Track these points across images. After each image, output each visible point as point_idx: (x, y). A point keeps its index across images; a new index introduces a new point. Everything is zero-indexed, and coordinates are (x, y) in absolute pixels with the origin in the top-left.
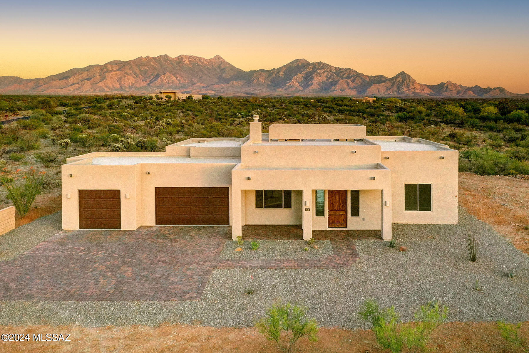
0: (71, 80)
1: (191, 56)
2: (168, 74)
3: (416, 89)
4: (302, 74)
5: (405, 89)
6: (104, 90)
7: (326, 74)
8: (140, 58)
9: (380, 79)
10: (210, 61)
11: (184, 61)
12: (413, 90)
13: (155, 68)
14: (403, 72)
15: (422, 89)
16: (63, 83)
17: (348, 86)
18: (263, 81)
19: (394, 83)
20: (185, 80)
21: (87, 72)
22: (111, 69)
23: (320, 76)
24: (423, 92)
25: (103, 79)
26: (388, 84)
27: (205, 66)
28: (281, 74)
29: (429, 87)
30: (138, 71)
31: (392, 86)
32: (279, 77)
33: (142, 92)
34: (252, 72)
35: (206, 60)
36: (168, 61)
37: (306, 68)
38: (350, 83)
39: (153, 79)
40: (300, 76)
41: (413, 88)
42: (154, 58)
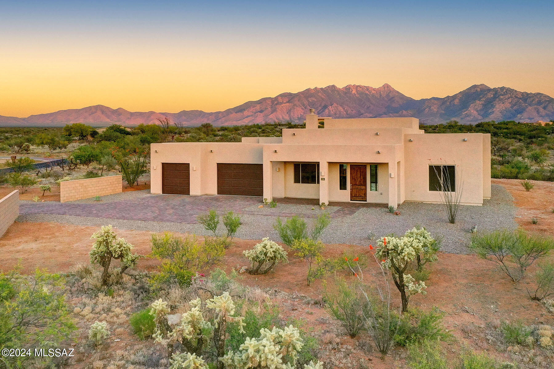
0: (246, 113)
1: (359, 86)
2: (335, 105)
4: (481, 101)
7: (510, 100)
8: (308, 90)
10: (378, 91)
11: (352, 91)
13: (323, 99)
17: (538, 114)
18: (435, 110)
20: (352, 111)
21: (259, 105)
22: (281, 102)
23: (503, 103)
25: (274, 111)
27: (373, 95)
28: (456, 101)
30: (306, 102)
32: (454, 105)
34: (423, 101)
35: (374, 89)
36: (336, 92)
37: (486, 94)
38: (541, 110)
39: (320, 110)
40: (479, 104)
42: (322, 89)
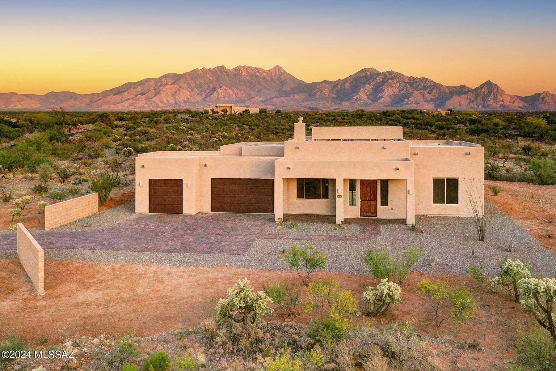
0: (126, 95)
1: (249, 67)
2: (224, 87)
3: (505, 101)
4: (371, 85)
5: (492, 101)
6: (158, 106)
7: (398, 85)
8: (195, 71)
9: (461, 90)
10: (269, 72)
11: (242, 73)
12: (502, 103)
13: (211, 81)
14: (490, 81)
15: (512, 101)
16: (118, 98)
17: (424, 98)
18: (327, 94)
19: (478, 94)
20: (242, 94)
21: (141, 86)
22: (166, 83)
23: (392, 87)
24: (514, 105)
25: (157, 93)
26: (472, 96)
27: (264, 78)
28: (347, 85)
29: (521, 98)
30: (193, 85)
31: (476, 98)
32: (345, 89)
33: (198, 107)
34: (315, 84)
35: (265, 71)
36: (225, 73)
37: (376, 78)
38: (427, 95)
39: (208, 93)
40: (369, 88)
41: (501, 99)
42: (210, 70)
